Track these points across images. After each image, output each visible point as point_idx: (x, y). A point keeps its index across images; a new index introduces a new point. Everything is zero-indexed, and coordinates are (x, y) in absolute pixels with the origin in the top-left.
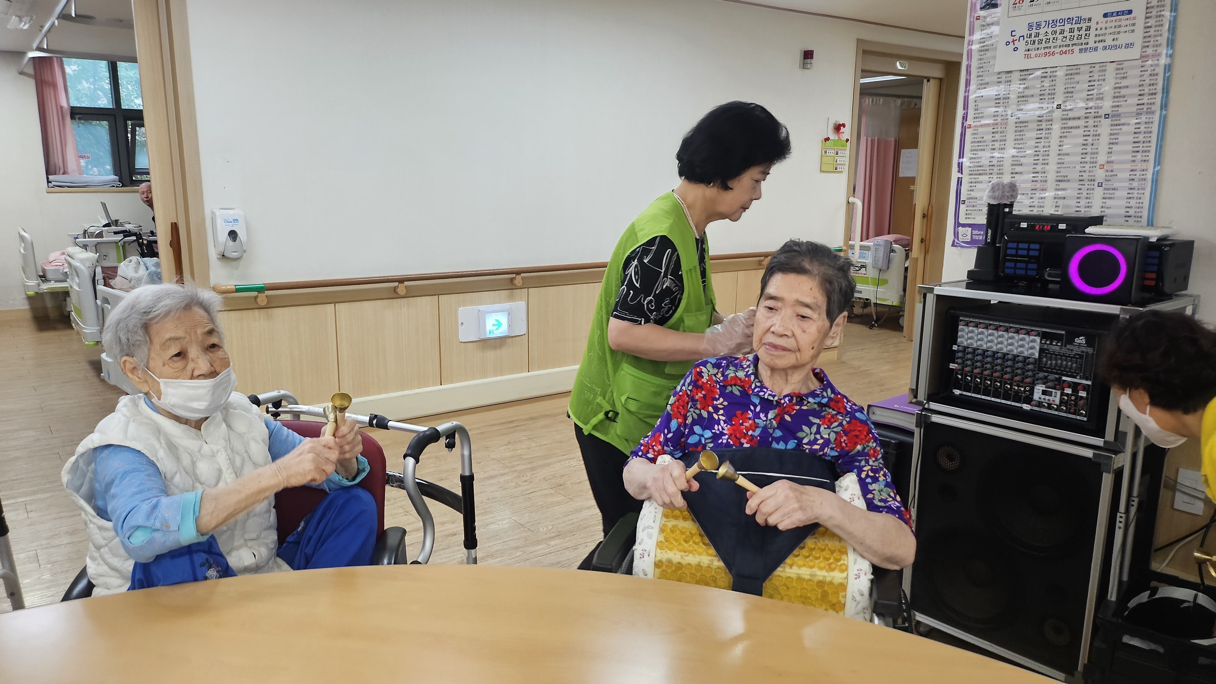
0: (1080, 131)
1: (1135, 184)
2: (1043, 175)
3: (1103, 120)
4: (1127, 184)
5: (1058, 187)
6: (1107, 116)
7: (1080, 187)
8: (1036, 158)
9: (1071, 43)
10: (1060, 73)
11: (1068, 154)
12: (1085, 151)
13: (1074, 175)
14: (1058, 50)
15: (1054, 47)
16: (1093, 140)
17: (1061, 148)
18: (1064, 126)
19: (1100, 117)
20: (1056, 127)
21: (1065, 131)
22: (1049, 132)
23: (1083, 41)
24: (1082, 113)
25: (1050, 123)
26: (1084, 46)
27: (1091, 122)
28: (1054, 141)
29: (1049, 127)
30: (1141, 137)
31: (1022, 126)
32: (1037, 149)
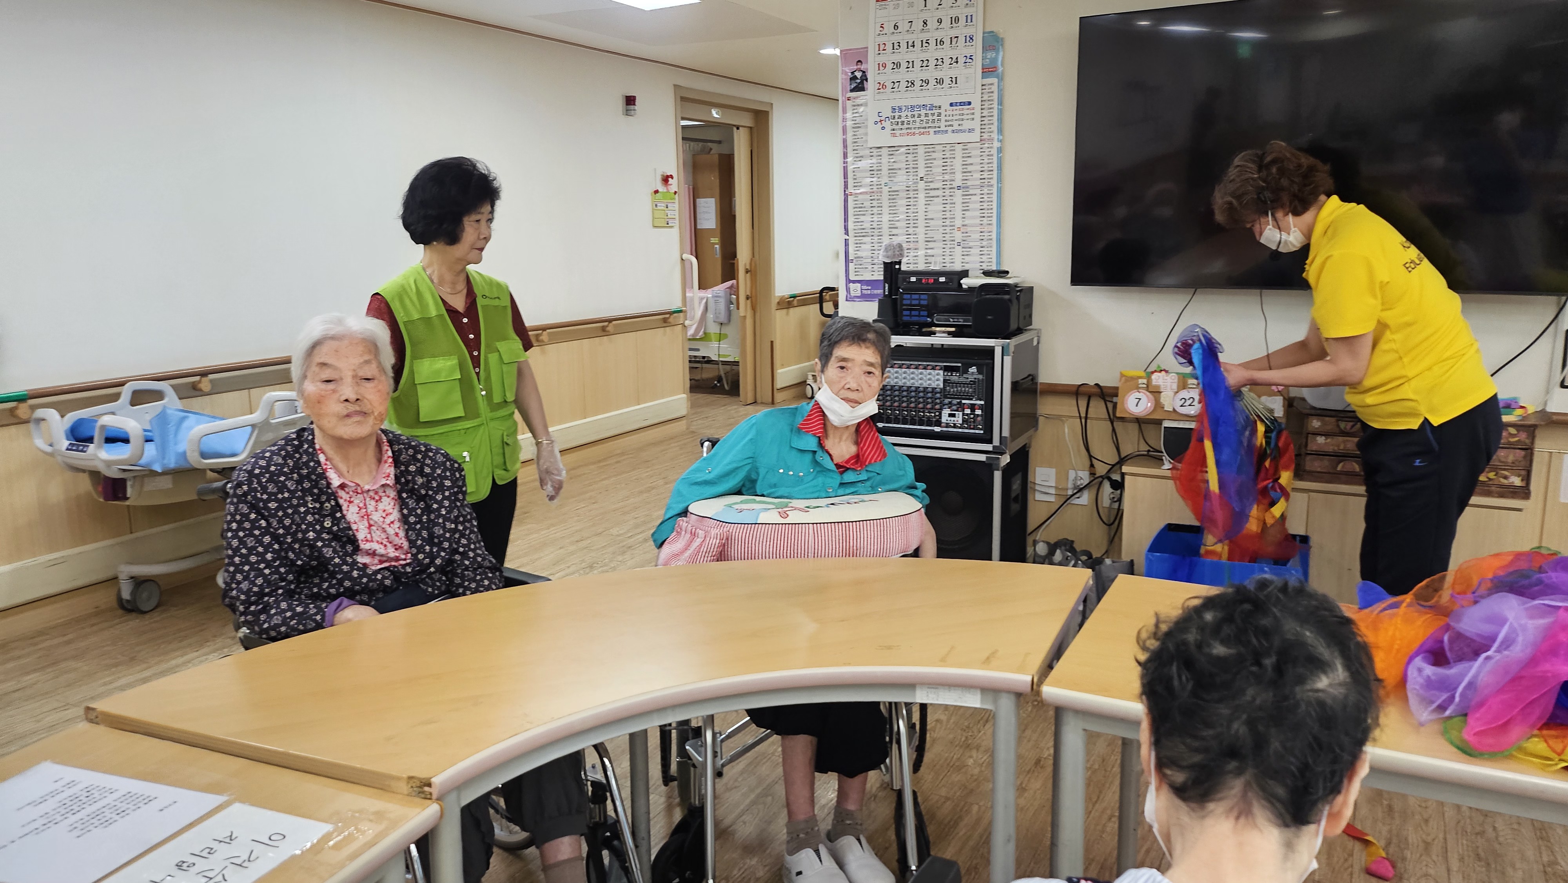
0: (939, 200)
1: (984, 243)
2: (915, 236)
3: (956, 190)
4: (978, 244)
6: (959, 188)
7: (945, 246)
8: (908, 222)
9: (927, 126)
10: (921, 150)
11: (932, 219)
12: (945, 217)
13: (938, 236)
14: (917, 131)
15: (915, 128)
16: (950, 207)
17: (926, 214)
18: (927, 195)
19: (954, 188)
20: (921, 195)
21: (929, 199)
22: (916, 200)
23: (936, 124)
24: (939, 185)
25: (916, 192)
26: (937, 129)
27: (947, 192)
28: (921, 208)
29: (916, 196)
30: (985, 206)
31: (894, 194)
32: (907, 215)
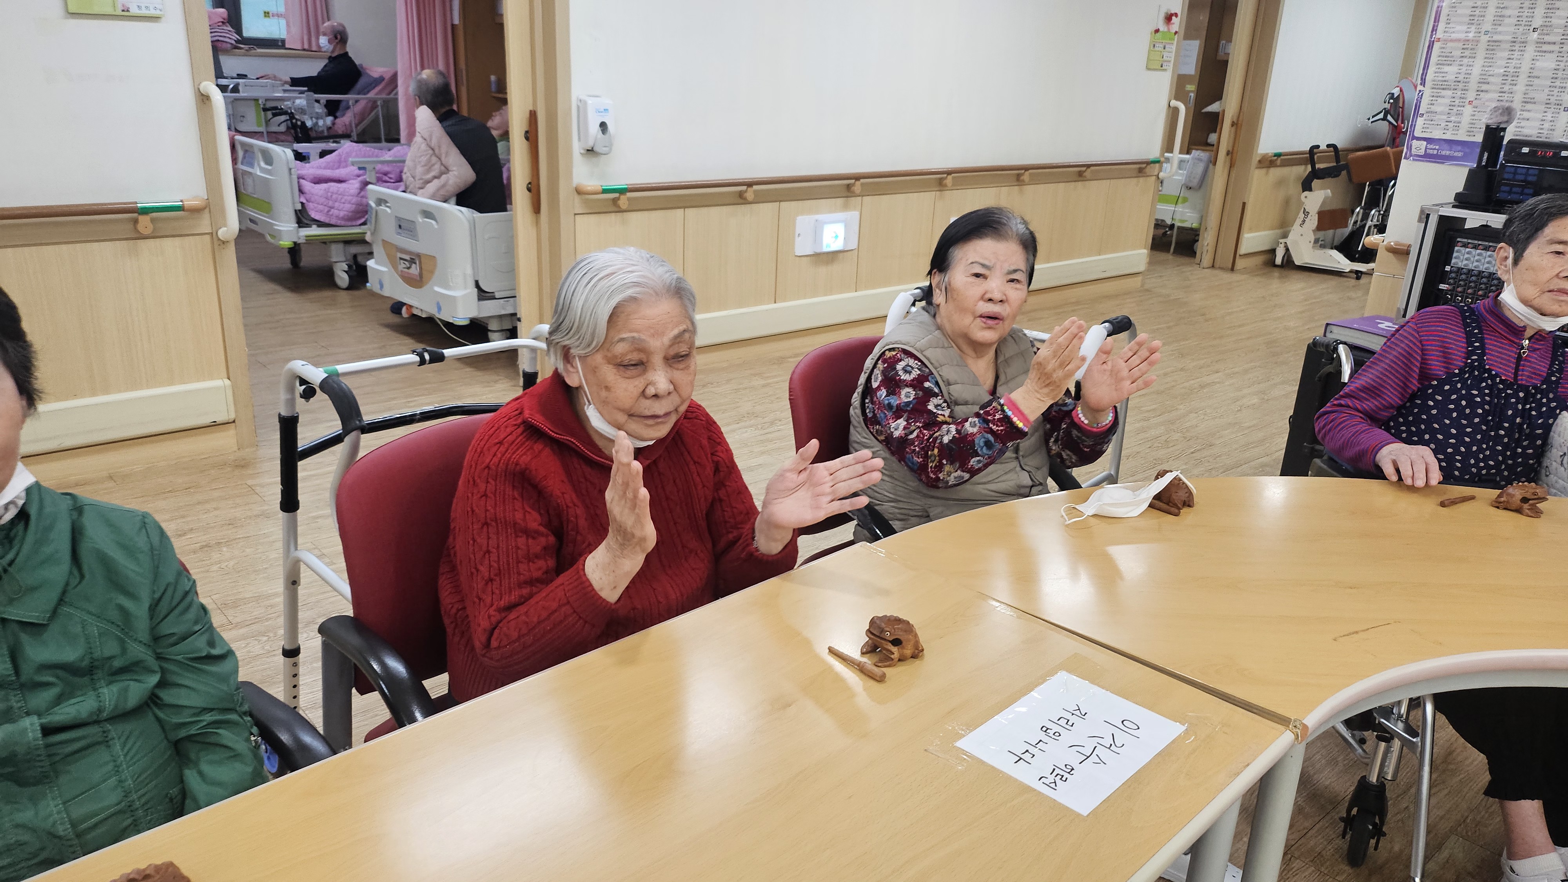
0: (1554, 55)
5: (1523, 108)
7: (1547, 108)
17: (1532, 71)
18: (1538, 49)
20: (1530, 49)
22: (1522, 53)
24: (1558, 39)
25: (1524, 45)
28: (1527, 62)
31: (1493, 46)
32: (1507, 69)
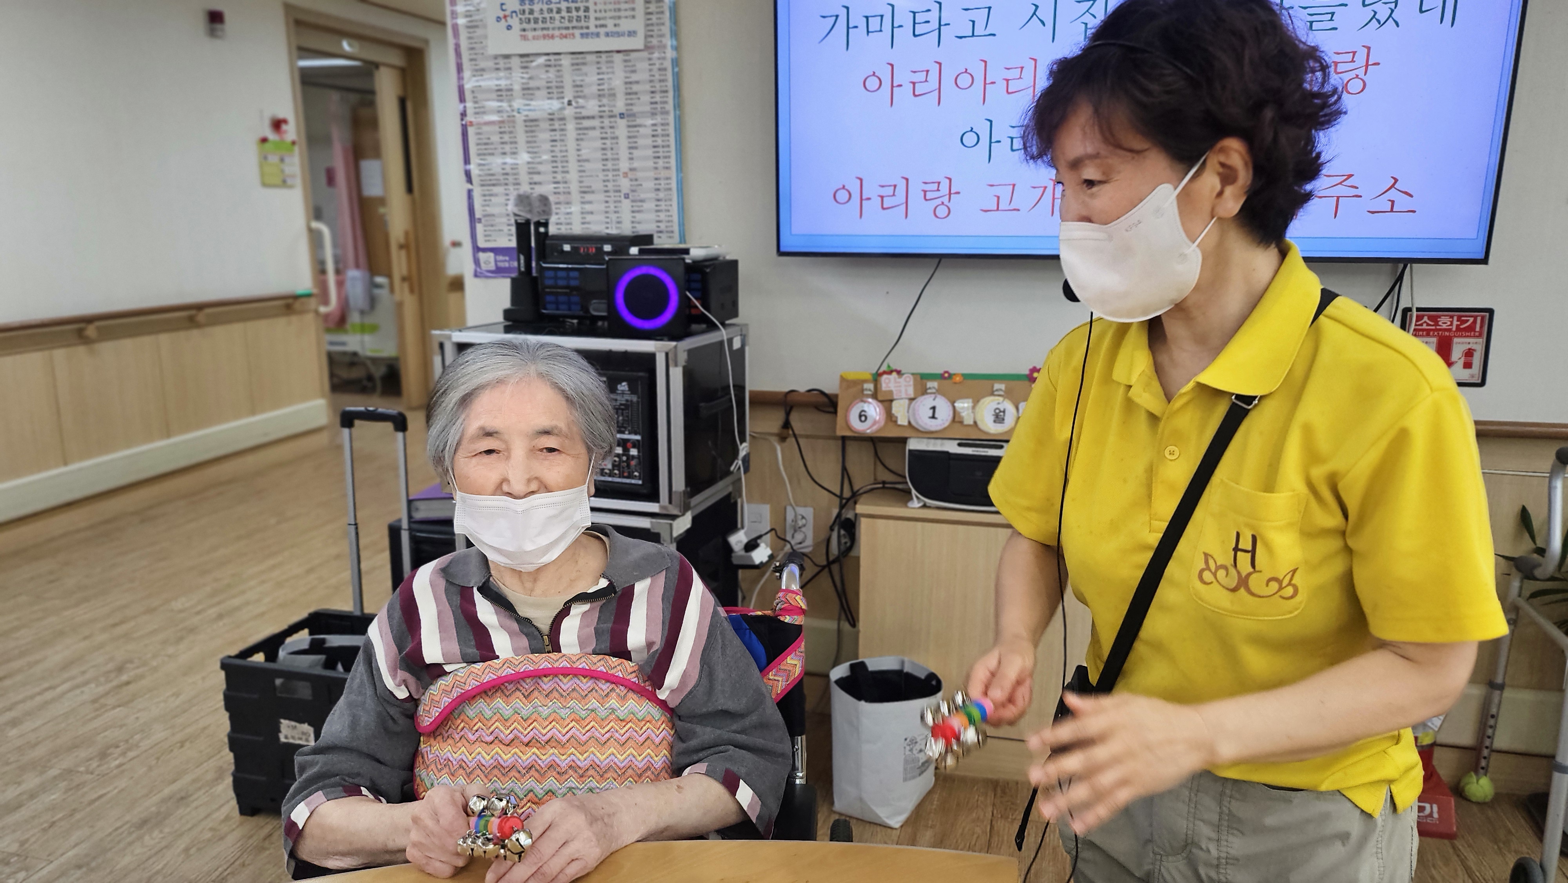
0: (597, 133)
1: (661, 195)
3: (618, 120)
4: (653, 195)
6: (622, 115)
8: (555, 164)
9: (570, 25)
10: (566, 61)
11: (588, 161)
12: (605, 157)
13: (598, 185)
14: (557, 33)
15: (554, 29)
16: (612, 144)
18: (579, 126)
19: (615, 117)
21: (581, 132)
22: (563, 133)
23: (583, 24)
24: (595, 112)
26: (585, 31)
27: (607, 122)
28: (571, 144)
29: (563, 127)
30: (659, 141)
31: (531, 126)
32: (553, 154)
